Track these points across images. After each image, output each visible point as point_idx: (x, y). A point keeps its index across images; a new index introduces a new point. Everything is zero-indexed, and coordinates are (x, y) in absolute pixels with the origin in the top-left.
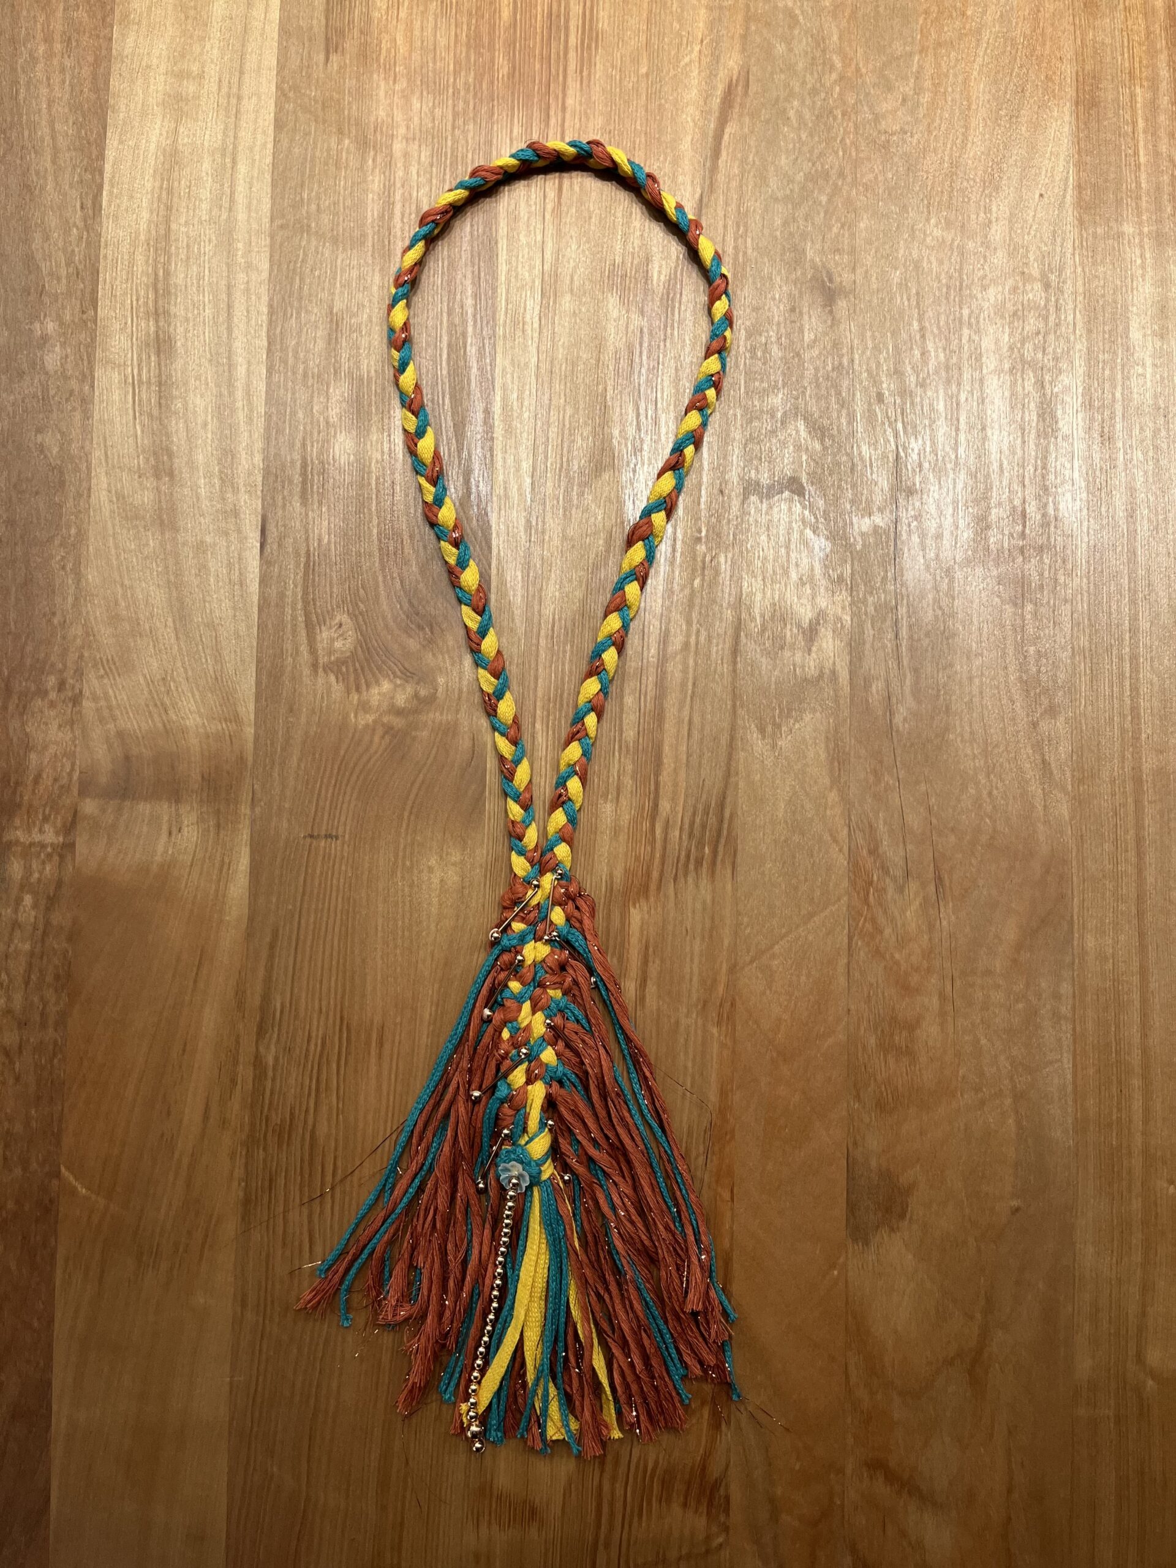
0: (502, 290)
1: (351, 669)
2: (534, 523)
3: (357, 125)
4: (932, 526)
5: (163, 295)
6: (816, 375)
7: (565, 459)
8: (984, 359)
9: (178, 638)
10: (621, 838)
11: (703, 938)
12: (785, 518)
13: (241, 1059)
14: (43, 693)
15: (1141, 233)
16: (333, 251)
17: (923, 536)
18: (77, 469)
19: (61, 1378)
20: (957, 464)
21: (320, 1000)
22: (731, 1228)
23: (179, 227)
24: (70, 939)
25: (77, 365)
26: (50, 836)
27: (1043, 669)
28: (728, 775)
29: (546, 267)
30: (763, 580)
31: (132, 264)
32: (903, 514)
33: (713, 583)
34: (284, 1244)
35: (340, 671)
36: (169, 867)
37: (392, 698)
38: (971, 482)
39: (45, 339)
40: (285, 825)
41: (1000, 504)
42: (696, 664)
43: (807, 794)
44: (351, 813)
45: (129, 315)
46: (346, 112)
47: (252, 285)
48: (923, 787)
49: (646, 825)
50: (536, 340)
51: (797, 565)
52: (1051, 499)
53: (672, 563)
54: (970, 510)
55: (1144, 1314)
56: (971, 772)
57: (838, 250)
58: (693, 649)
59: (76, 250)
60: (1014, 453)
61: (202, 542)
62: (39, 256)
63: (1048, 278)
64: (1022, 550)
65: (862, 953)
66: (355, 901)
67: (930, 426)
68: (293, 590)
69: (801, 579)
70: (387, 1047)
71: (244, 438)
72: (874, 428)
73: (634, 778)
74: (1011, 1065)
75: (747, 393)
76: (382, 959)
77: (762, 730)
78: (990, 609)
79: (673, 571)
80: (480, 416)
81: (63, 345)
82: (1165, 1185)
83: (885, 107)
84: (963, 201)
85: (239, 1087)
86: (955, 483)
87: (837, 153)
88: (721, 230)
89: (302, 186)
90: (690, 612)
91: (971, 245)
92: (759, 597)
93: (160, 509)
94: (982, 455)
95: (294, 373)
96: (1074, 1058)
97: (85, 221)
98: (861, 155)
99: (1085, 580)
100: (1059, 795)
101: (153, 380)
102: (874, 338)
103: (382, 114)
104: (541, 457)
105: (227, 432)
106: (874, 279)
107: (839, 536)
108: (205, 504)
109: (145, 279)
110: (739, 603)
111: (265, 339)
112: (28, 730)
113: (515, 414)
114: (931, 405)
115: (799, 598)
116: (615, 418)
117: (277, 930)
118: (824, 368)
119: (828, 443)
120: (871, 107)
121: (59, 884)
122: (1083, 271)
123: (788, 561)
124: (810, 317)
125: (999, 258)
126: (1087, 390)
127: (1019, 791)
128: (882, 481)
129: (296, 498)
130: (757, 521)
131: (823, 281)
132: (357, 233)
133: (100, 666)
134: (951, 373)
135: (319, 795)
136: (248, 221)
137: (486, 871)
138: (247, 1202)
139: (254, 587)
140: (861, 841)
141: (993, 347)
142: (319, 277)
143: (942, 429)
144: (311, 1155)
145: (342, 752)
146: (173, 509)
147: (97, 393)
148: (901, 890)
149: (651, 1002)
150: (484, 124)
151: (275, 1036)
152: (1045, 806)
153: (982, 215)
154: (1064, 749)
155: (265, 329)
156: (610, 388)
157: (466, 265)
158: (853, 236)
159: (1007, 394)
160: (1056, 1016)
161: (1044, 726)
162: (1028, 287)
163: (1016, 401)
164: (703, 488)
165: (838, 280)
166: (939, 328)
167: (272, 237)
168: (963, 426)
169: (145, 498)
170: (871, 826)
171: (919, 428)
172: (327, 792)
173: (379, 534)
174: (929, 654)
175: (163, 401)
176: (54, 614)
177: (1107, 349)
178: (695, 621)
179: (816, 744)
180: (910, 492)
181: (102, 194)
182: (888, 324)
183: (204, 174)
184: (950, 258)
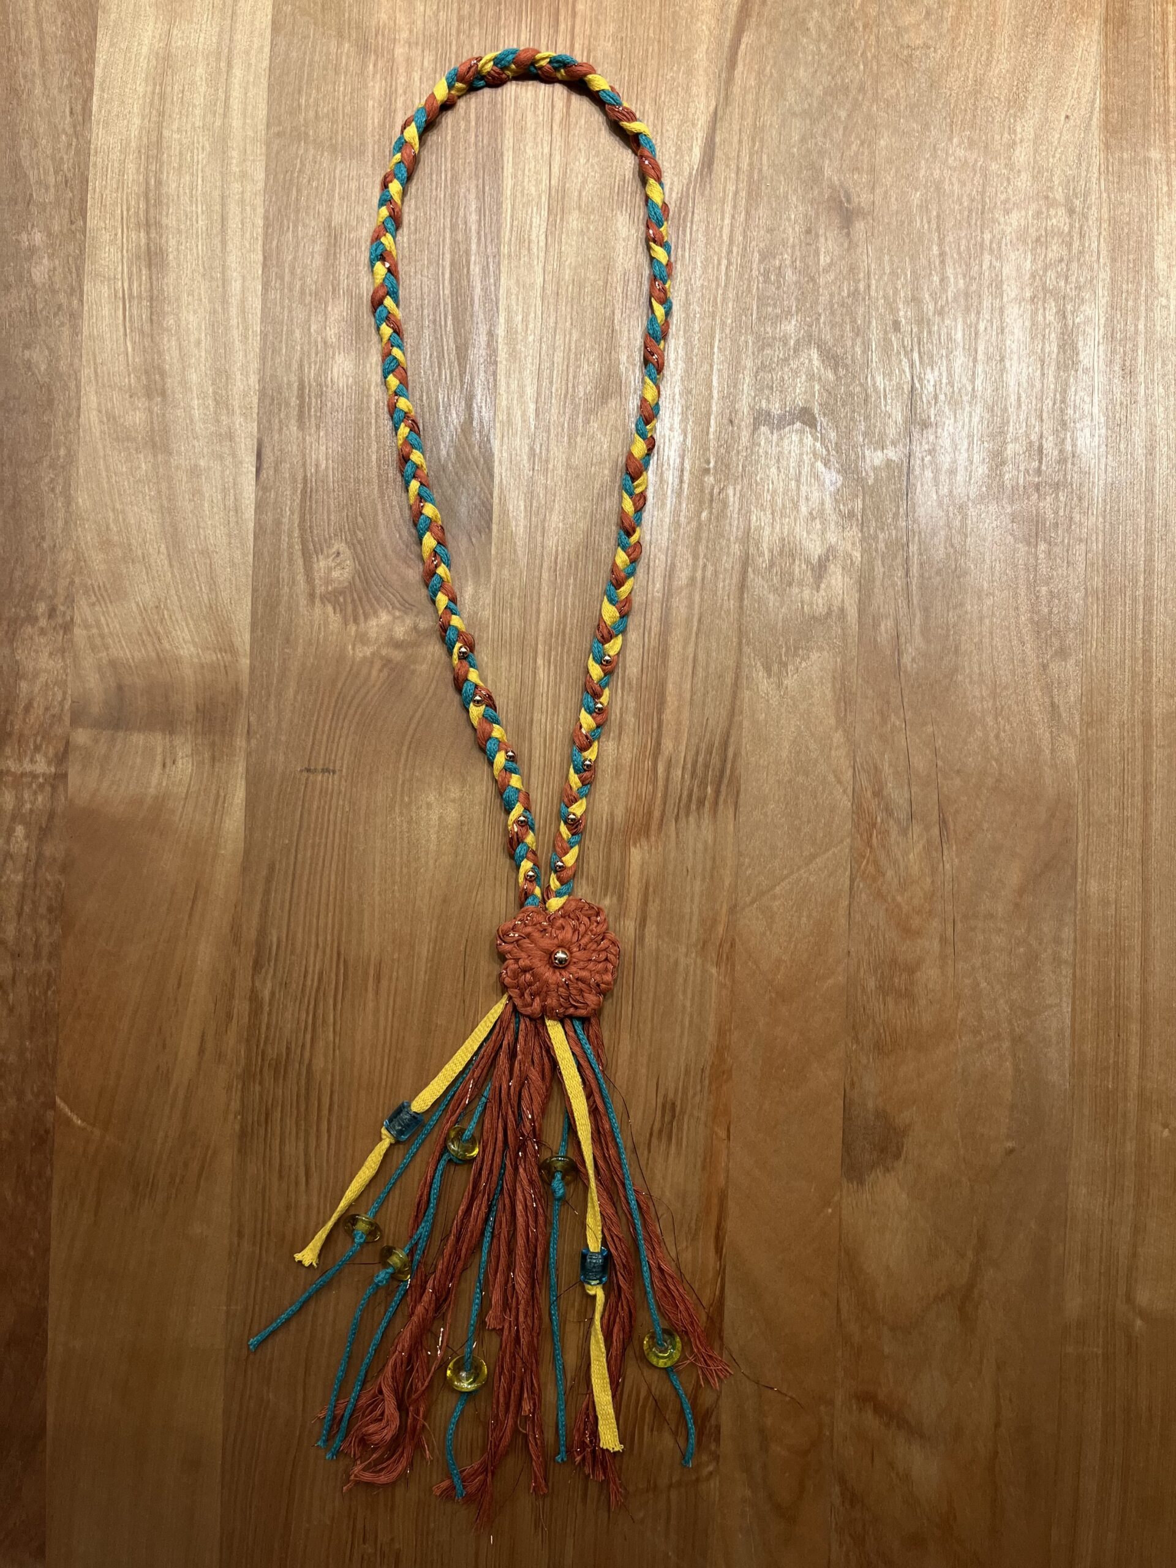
0: (507, 206)
1: (349, 600)
2: (538, 451)
3: (358, 28)
4: (945, 460)
5: (155, 205)
6: (831, 302)
7: (570, 385)
8: (1005, 287)
9: (171, 566)
10: (622, 777)
11: (703, 880)
12: (795, 450)
13: (237, 995)
14: (32, 619)
15: (1168, 160)
16: (332, 161)
17: (936, 472)
18: (66, 387)
19: (57, 1304)
20: (974, 396)
21: (317, 936)
22: (727, 1165)
23: (172, 135)
24: (64, 869)
25: (65, 278)
26: (41, 766)
27: (1055, 610)
28: (732, 714)
29: (553, 182)
30: (773, 514)
31: (122, 172)
32: (916, 448)
33: (722, 515)
34: (281, 1177)
35: (337, 601)
36: (163, 800)
37: (391, 630)
38: (987, 416)
39: (32, 250)
40: (282, 758)
41: (1016, 439)
42: (702, 599)
43: (812, 735)
44: (348, 748)
45: (119, 225)
46: (347, 15)
47: (248, 195)
48: (929, 729)
49: (648, 764)
50: (542, 259)
51: (807, 499)
52: (1069, 434)
53: (679, 495)
54: (986, 444)
55: (1135, 1255)
56: (979, 715)
57: (857, 169)
58: (699, 584)
59: (65, 157)
60: (1033, 386)
61: (196, 466)
62: (26, 164)
63: (1072, 203)
64: (1037, 487)
65: (863, 895)
66: (352, 836)
67: (947, 356)
68: (290, 518)
69: (811, 514)
70: (384, 983)
71: (239, 357)
72: (889, 358)
73: (637, 716)
74: (1011, 1010)
75: (759, 319)
76: (380, 895)
77: (768, 670)
78: (1002, 548)
79: (680, 503)
80: (483, 339)
81: (51, 257)
82: (1160, 1128)
83: (908, 20)
84: (987, 122)
85: (235, 1021)
86: (971, 416)
87: (857, 66)
88: (735, 145)
89: (299, 92)
90: (697, 546)
91: (994, 167)
92: (767, 531)
93: (152, 430)
94: (999, 386)
95: (291, 290)
96: (1074, 1003)
97: (75, 127)
98: (884, 69)
99: (1101, 519)
100: (1067, 738)
101: (144, 294)
102: (891, 261)
103: (384, 17)
104: (545, 383)
105: (222, 351)
106: (893, 199)
107: (850, 470)
108: (199, 426)
109: (135, 188)
110: (747, 537)
111: (260, 253)
112: (18, 658)
113: (520, 338)
114: (949, 334)
115: (808, 533)
116: (622, 343)
117: (274, 864)
118: (839, 294)
119: (842, 372)
120: (894, 20)
121: (52, 815)
122: (1109, 197)
123: (798, 494)
124: (826, 239)
125: (1024, 181)
126: (1110, 320)
127: (1026, 734)
128: (897, 413)
129: (293, 422)
130: (767, 453)
131: (841, 202)
132: (356, 142)
133: (91, 593)
134: (969, 301)
135: (316, 728)
136: (243, 128)
137: (485, 808)
138: (243, 1134)
139: (250, 513)
140: (865, 783)
141: (1014, 274)
142: (317, 188)
143: (960, 359)
144: (307, 1089)
145: (339, 685)
146: (165, 430)
147: (86, 308)
148: (904, 832)
149: (650, 940)
150: (490, 30)
151: (272, 971)
152: (1053, 751)
153: (1006, 135)
154: (1073, 692)
155: (260, 243)
156: (618, 312)
157: (470, 178)
158: (872, 154)
159: (1028, 324)
160: (1057, 960)
161: (1054, 668)
162: (1052, 212)
163: (1036, 331)
164: (712, 417)
165: (856, 200)
166: (959, 253)
167: (268, 145)
168: (981, 356)
169: (136, 418)
170: (876, 768)
171: (936, 359)
172: (324, 726)
173: (378, 459)
174: (940, 593)
175: (155, 317)
176: (43, 538)
177: (1131, 279)
178: (702, 555)
179: (822, 684)
180: (925, 425)
181: (92, 99)
182: (906, 248)
183: (198, 79)
184: (973, 180)
